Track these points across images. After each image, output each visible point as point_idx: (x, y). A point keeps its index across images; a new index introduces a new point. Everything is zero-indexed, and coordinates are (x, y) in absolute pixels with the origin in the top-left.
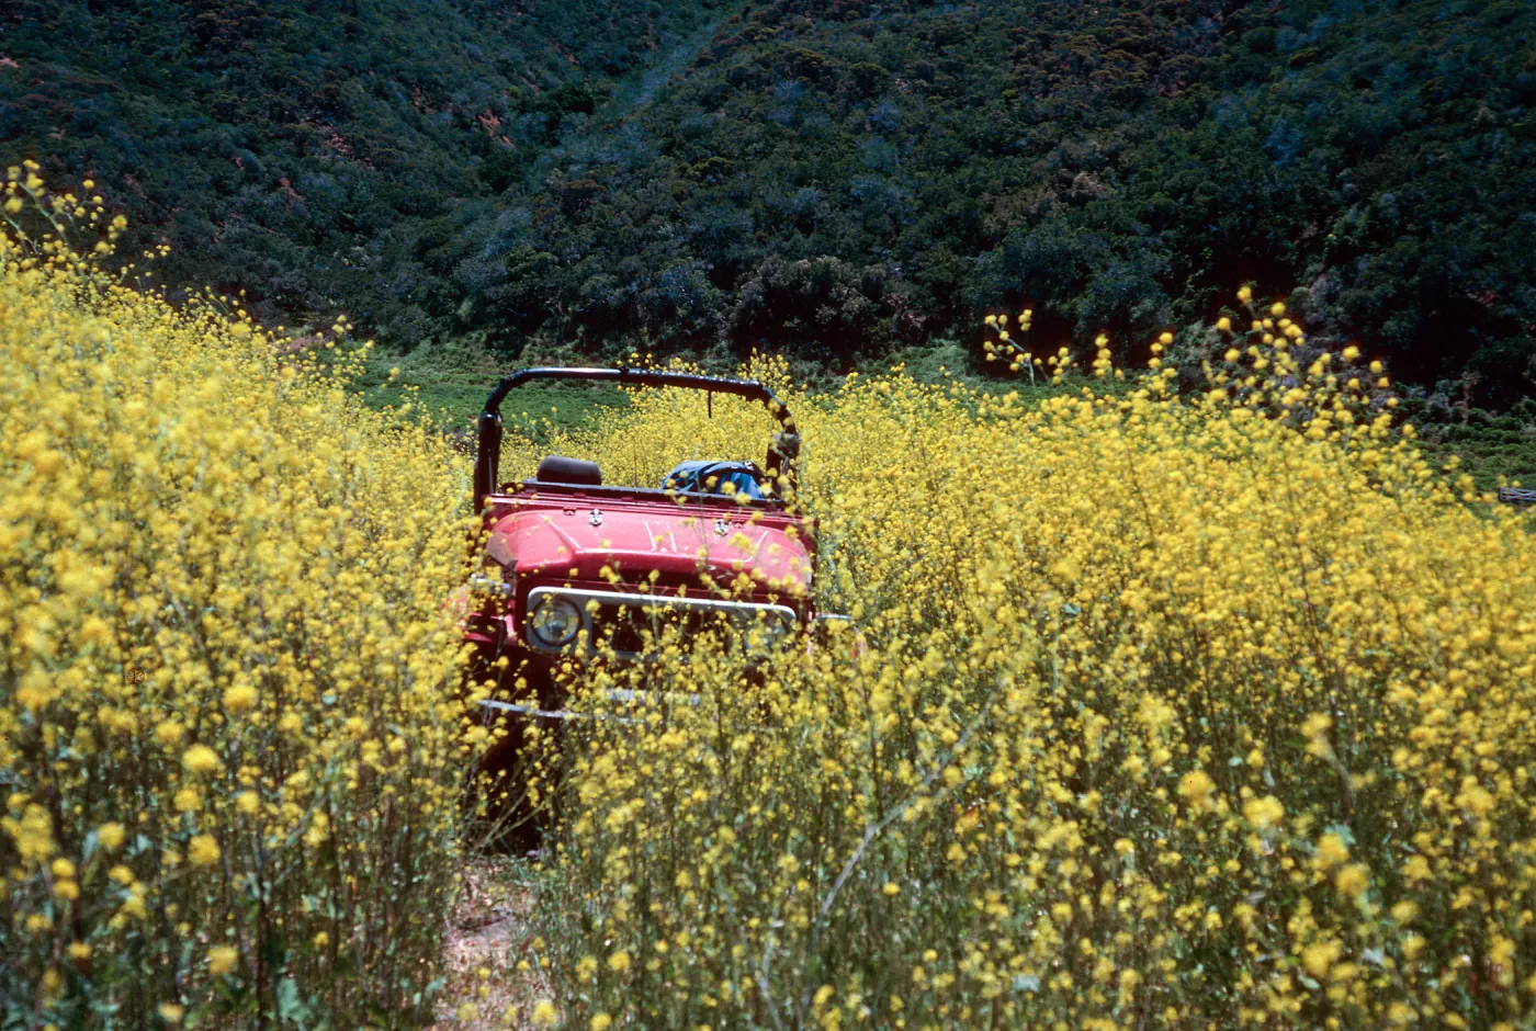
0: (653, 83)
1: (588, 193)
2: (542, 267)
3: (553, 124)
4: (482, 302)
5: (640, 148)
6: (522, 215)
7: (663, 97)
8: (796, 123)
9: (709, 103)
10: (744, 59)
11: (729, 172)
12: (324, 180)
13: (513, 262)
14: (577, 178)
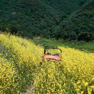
0: (72, 15)
1: (65, 25)
2: (61, 32)
3: (62, 19)
4: (55, 35)
5: (70, 22)
6: (59, 27)
7: (72, 17)
8: (84, 19)
9: (76, 18)
10: (80, 14)
11: (78, 24)
12: (42, 24)
13: (58, 31)
14: (64, 24)
